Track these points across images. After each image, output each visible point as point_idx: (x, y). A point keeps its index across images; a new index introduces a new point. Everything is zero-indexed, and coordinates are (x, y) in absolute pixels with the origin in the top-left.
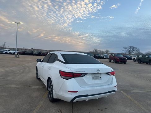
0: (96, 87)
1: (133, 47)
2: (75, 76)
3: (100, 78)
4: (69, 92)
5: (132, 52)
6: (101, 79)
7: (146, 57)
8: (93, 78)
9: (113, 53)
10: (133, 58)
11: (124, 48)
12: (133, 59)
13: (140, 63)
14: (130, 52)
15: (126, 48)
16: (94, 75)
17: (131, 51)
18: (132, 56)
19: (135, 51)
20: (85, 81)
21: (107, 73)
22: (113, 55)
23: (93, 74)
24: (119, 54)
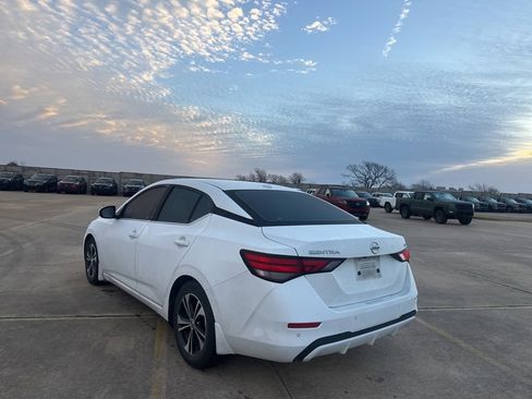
0: (368, 302)
1: (376, 165)
2: (307, 269)
3: (378, 271)
4: (291, 326)
5: (374, 181)
6: (380, 276)
7: (426, 197)
8: (359, 273)
9: (326, 187)
10: (383, 200)
11: (348, 168)
12: (382, 204)
13: (407, 218)
14: (366, 180)
15: (354, 169)
16: (360, 263)
17: (370, 177)
18: (378, 196)
19: (382, 179)
20: (340, 283)
21: (396, 256)
22: (328, 192)
23: (360, 259)
24: (345, 188)
